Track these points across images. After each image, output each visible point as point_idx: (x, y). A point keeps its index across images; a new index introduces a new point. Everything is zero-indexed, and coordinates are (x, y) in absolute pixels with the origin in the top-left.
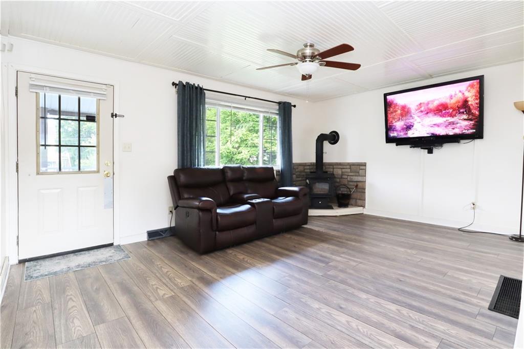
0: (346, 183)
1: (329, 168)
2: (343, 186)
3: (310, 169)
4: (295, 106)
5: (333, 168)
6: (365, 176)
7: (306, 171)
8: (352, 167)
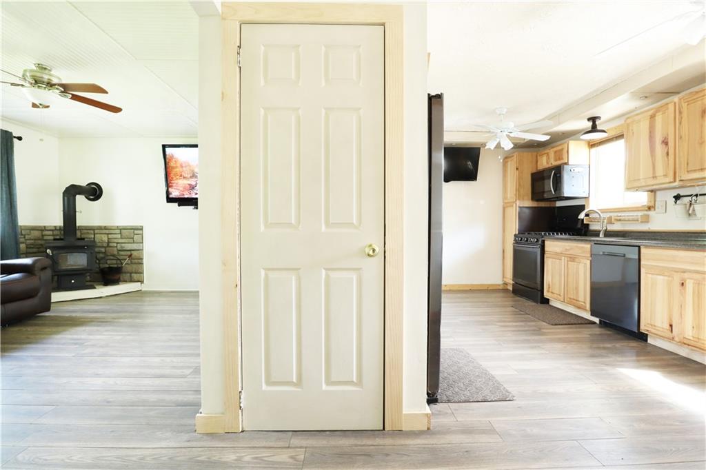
0: (116, 253)
1: (88, 233)
2: (112, 257)
3: (53, 235)
4: (20, 138)
5: (94, 234)
6: (142, 243)
7: (46, 238)
8: (123, 231)
